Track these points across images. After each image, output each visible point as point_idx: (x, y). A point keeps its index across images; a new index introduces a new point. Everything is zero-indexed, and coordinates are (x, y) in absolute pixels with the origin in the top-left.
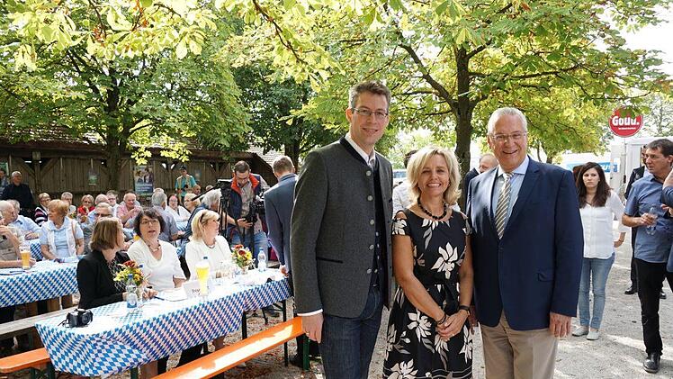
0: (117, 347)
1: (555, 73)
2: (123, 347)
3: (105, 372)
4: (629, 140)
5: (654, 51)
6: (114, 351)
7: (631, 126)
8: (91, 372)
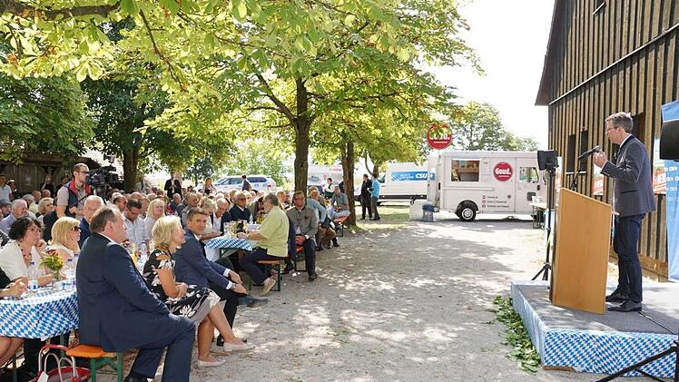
0: (53, 315)
1: (378, 97)
2: (57, 316)
3: (46, 335)
4: (442, 151)
5: (452, 88)
6: (51, 319)
7: (443, 140)
8: (34, 335)
